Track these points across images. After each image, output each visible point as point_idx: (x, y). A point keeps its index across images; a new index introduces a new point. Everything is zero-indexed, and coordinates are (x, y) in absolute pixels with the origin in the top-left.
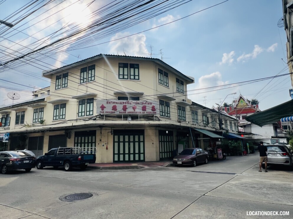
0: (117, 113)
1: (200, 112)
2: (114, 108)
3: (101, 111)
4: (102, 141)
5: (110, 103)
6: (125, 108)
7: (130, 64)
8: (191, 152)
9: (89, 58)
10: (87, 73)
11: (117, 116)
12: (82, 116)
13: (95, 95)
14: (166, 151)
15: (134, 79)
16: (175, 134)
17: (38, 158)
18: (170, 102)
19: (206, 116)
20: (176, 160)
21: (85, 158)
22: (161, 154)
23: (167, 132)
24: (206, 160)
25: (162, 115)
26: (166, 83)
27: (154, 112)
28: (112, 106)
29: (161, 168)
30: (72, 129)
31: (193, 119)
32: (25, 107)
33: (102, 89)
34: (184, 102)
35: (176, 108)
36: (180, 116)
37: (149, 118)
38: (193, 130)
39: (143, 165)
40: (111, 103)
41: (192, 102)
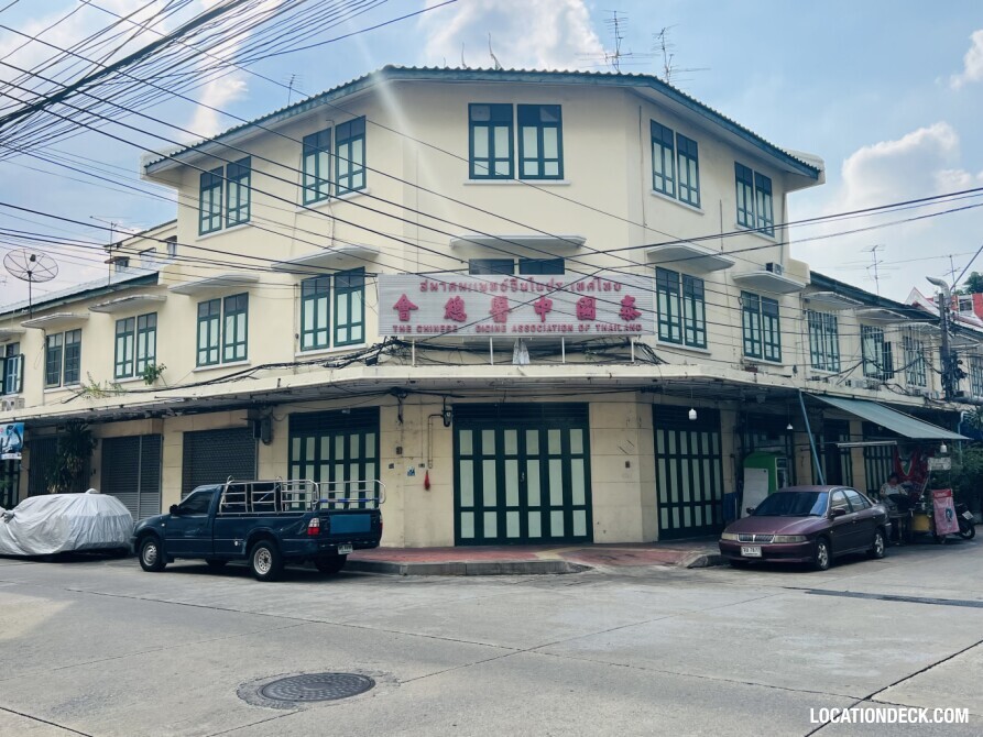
0: (467, 333)
1: (848, 319)
2: (455, 311)
3: (399, 324)
4: (406, 452)
5: (434, 288)
6: (500, 311)
7: (519, 106)
8: (804, 506)
9: (339, 89)
10: (333, 158)
11: (465, 343)
12: (316, 346)
13: (370, 256)
14: (686, 498)
15: (541, 175)
16: (728, 422)
17: (144, 524)
18: (704, 277)
19: (879, 338)
20: (735, 537)
21: (339, 526)
22: (664, 511)
23: (693, 414)
24: (879, 541)
25: (670, 339)
26: (689, 189)
27: (631, 323)
28: (446, 301)
29: (665, 573)
30: (276, 404)
31: (817, 353)
32: (81, 312)
33: (396, 228)
34: (773, 274)
35: (734, 303)
36: (752, 340)
37: (608, 351)
38: (816, 403)
39: (585, 560)
40: (440, 288)
41: (813, 274)
